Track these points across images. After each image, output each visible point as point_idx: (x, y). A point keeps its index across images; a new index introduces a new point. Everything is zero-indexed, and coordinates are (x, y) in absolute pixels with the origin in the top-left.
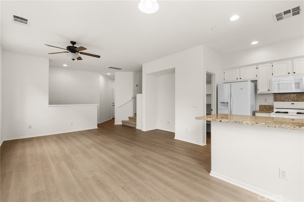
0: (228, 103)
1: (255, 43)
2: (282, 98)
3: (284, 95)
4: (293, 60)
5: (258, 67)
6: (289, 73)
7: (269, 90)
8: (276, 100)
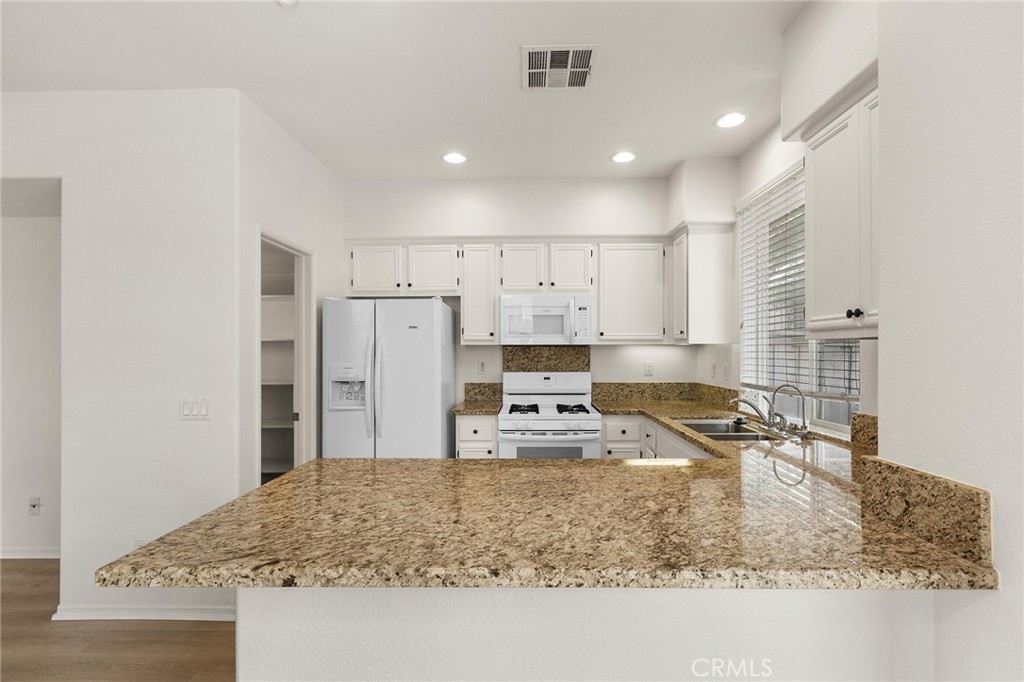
0: (363, 383)
1: (455, 158)
2: (522, 362)
3: (528, 350)
4: (549, 246)
5: (463, 252)
6: (541, 284)
7: (492, 334)
8: (508, 367)
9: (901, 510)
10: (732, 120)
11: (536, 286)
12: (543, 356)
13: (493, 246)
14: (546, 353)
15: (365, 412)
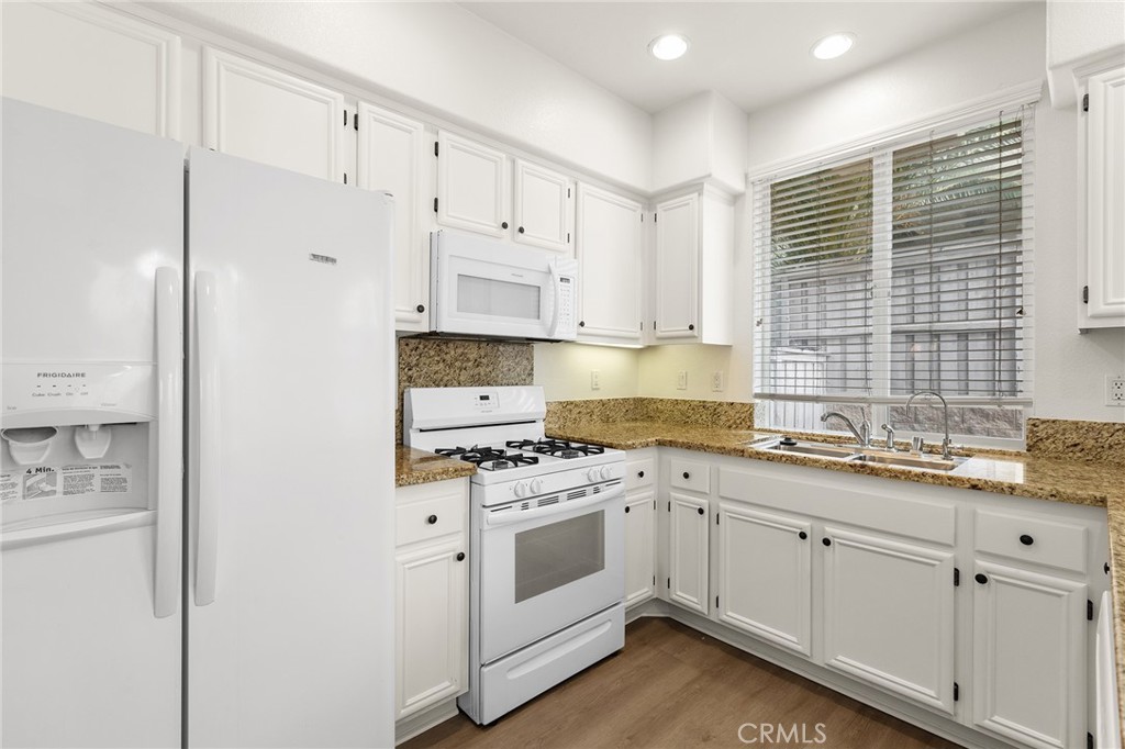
2: (435, 368)
3: (444, 347)
4: (514, 162)
5: (356, 117)
6: (505, 226)
7: (420, 309)
8: (411, 377)
10: (833, 48)
11: (496, 230)
12: (468, 360)
13: (422, 126)
14: (473, 352)
15: (148, 529)
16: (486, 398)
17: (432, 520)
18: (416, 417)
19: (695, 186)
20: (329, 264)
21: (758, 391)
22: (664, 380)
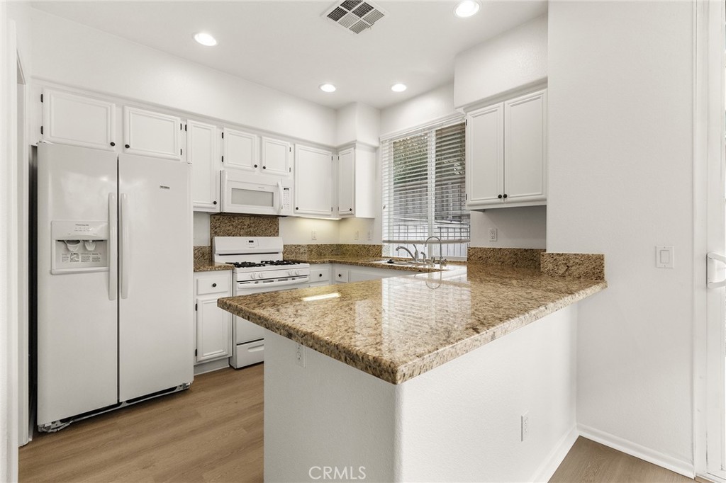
0: (101, 242)
1: (206, 39)
2: (228, 228)
3: (232, 219)
4: (261, 138)
5: (186, 126)
6: (256, 166)
7: (215, 203)
8: (216, 232)
9: (564, 270)
10: (399, 88)
11: (251, 167)
12: (245, 225)
13: (215, 127)
14: (247, 222)
15: (107, 273)
16: (252, 242)
17: (214, 285)
18: (217, 249)
19: (352, 145)
20: (167, 189)
21: (387, 239)
22: (349, 236)
